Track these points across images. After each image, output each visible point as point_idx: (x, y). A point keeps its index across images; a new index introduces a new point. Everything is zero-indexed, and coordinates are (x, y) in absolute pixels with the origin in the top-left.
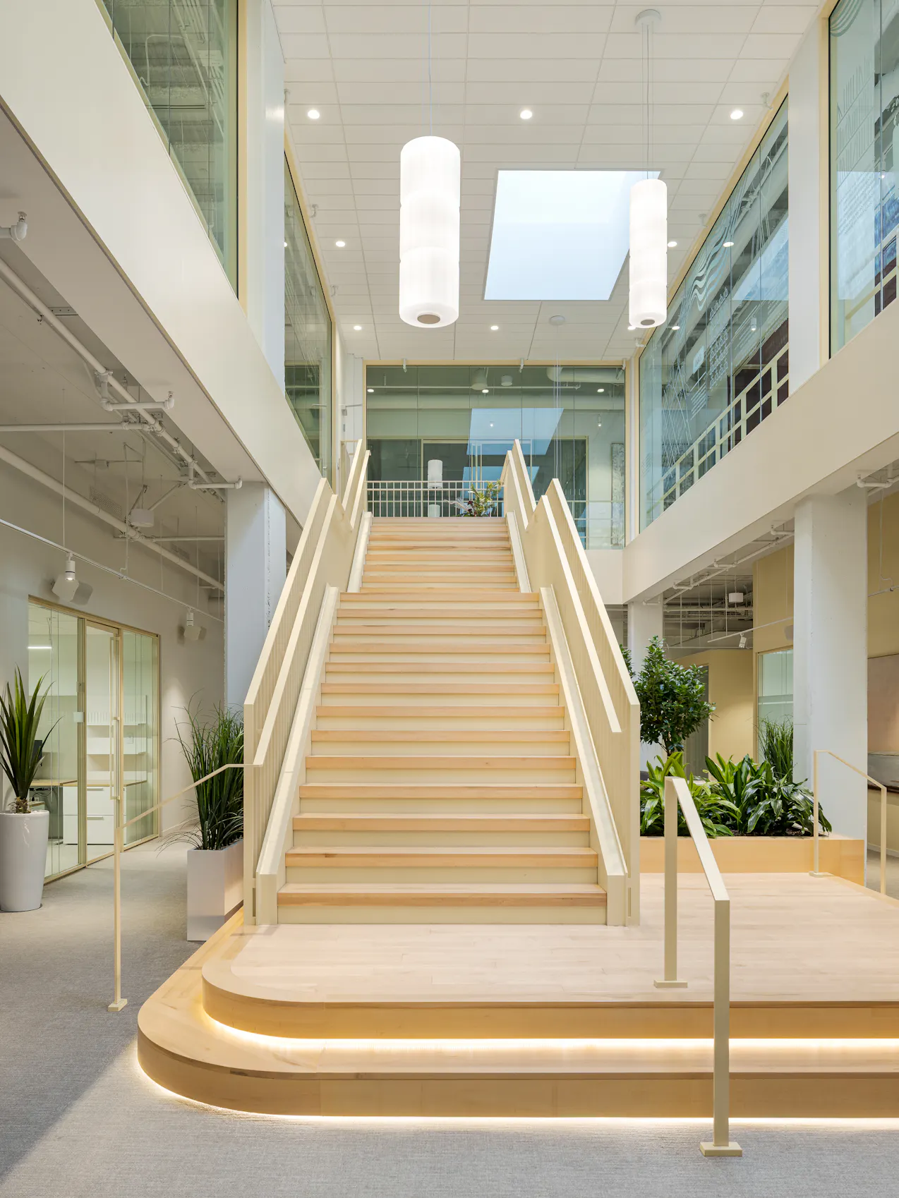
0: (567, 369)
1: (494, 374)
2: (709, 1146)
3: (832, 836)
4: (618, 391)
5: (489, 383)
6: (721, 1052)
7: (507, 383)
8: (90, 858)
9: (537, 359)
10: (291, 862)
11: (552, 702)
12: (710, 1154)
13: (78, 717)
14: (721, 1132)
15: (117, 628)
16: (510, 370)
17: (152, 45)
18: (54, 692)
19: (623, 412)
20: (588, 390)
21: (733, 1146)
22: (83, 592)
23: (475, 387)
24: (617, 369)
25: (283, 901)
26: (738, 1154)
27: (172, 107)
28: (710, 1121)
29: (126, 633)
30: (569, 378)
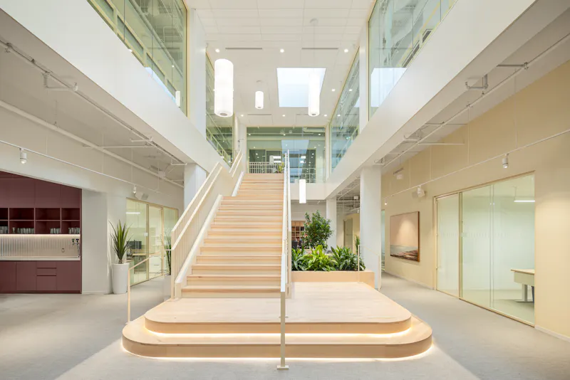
0: (309, 128)
1: (287, 130)
2: (279, 367)
3: (366, 271)
4: (323, 134)
5: (285, 132)
6: (283, 338)
7: (291, 133)
8: (150, 277)
9: (299, 125)
10: (189, 279)
11: (279, 230)
12: (279, 369)
13: (146, 234)
14: (283, 362)
15: (162, 207)
16: (291, 128)
17: (165, 29)
18: (131, 227)
19: (324, 141)
20: (316, 134)
21: (287, 367)
22: (145, 196)
23: (281, 133)
24: (322, 128)
25: (183, 291)
26: (287, 369)
27: (172, 48)
28: (280, 359)
29: (165, 209)
30: (309, 131)
